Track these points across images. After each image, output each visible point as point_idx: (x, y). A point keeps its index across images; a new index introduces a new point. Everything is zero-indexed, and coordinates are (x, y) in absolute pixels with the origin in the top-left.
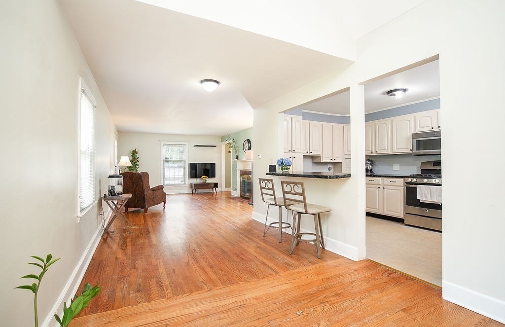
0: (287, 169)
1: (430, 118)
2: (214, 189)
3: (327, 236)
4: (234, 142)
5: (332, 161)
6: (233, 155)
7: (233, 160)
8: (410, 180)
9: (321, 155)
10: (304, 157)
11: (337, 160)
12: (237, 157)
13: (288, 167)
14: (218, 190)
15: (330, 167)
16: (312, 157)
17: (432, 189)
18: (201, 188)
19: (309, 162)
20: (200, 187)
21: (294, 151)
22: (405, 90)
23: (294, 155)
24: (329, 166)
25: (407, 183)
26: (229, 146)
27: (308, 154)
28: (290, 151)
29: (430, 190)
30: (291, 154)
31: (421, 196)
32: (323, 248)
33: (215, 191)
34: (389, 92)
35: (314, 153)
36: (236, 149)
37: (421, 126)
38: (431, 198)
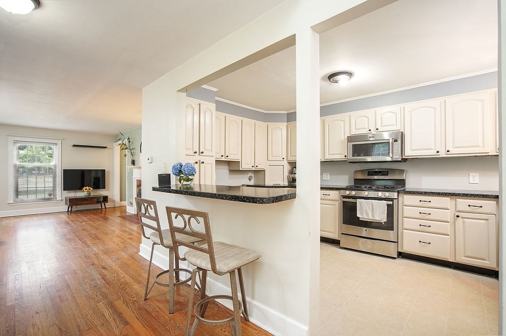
0: (188, 180)
1: (367, 119)
2: (103, 204)
3: (253, 297)
4: (129, 142)
5: (253, 169)
6: (128, 160)
7: (128, 166)
8: (348, 192)
9: (240, 160)
10: (218, 162)
11: (260, 167)
12: (133, 163)
13: (190, 177)
14: (108, 205)
15: (251, 176)
16: (229, 163)
17: (374, 204)
18: (82, 204)
19: (225, 170)
20: (80, 203)
21: (202, 153)
22: (350, 74)
23: (202, 159)
24: (250, 174)
25: (344, 197)
26: (124, 147)
27: (223, 159)
28: (196, 153)
29: (372, 205)
30: (198, 158)
31: (362, 214)
32: (246, 319)
33: (103, 207)
34: (331, 76)
35: (231, 158)
36: (132, 151)
37: (357, 128)
38: (373, 216)
